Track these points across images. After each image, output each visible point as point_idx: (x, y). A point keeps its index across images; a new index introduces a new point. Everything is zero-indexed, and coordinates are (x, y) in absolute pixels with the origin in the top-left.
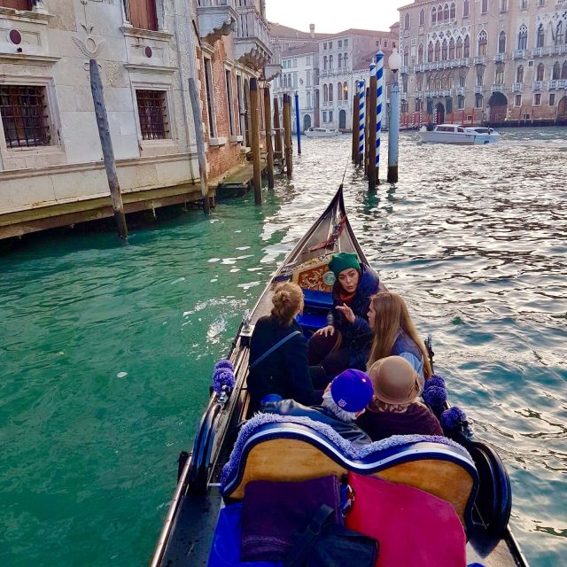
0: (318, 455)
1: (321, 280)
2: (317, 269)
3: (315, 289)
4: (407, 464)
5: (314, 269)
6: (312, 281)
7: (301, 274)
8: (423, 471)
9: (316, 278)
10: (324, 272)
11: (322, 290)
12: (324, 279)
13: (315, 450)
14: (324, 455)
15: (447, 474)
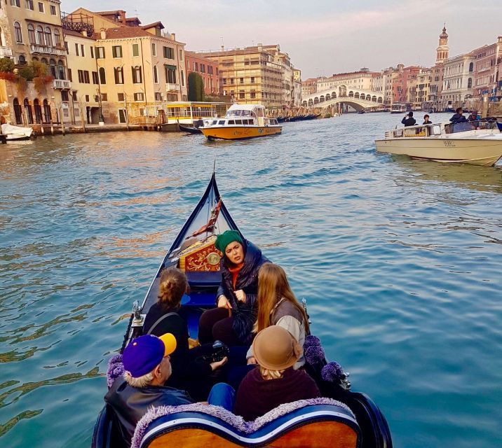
0: (214, 438)
1: (206, 261)
2: (201, 251)
3: (202, 270)
4: (296, 431)
5: (198, 252)
6: (198, 263)
7: (187, 258)
8: (311, 434)
9: (200, 259)
10: (207, 254)
11: (208, 270)
12: (208, 260)
13: (209, 435)
14: (219, 437)
15: (333, 432)
